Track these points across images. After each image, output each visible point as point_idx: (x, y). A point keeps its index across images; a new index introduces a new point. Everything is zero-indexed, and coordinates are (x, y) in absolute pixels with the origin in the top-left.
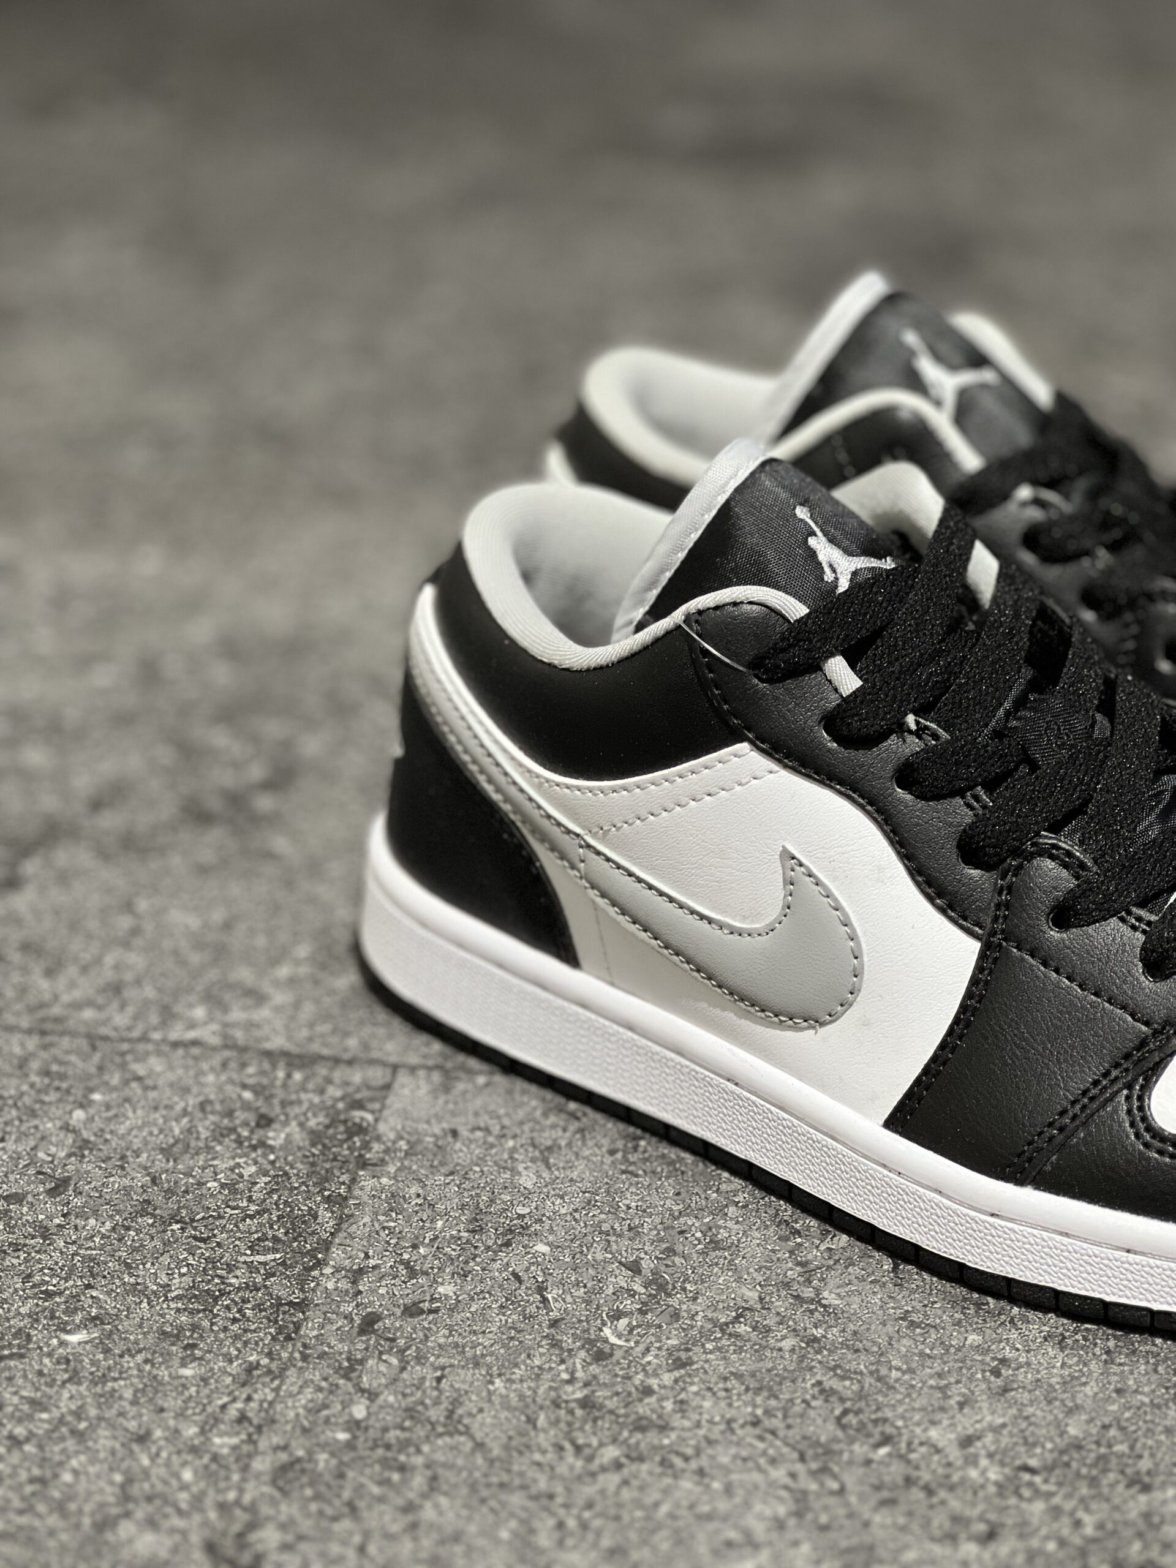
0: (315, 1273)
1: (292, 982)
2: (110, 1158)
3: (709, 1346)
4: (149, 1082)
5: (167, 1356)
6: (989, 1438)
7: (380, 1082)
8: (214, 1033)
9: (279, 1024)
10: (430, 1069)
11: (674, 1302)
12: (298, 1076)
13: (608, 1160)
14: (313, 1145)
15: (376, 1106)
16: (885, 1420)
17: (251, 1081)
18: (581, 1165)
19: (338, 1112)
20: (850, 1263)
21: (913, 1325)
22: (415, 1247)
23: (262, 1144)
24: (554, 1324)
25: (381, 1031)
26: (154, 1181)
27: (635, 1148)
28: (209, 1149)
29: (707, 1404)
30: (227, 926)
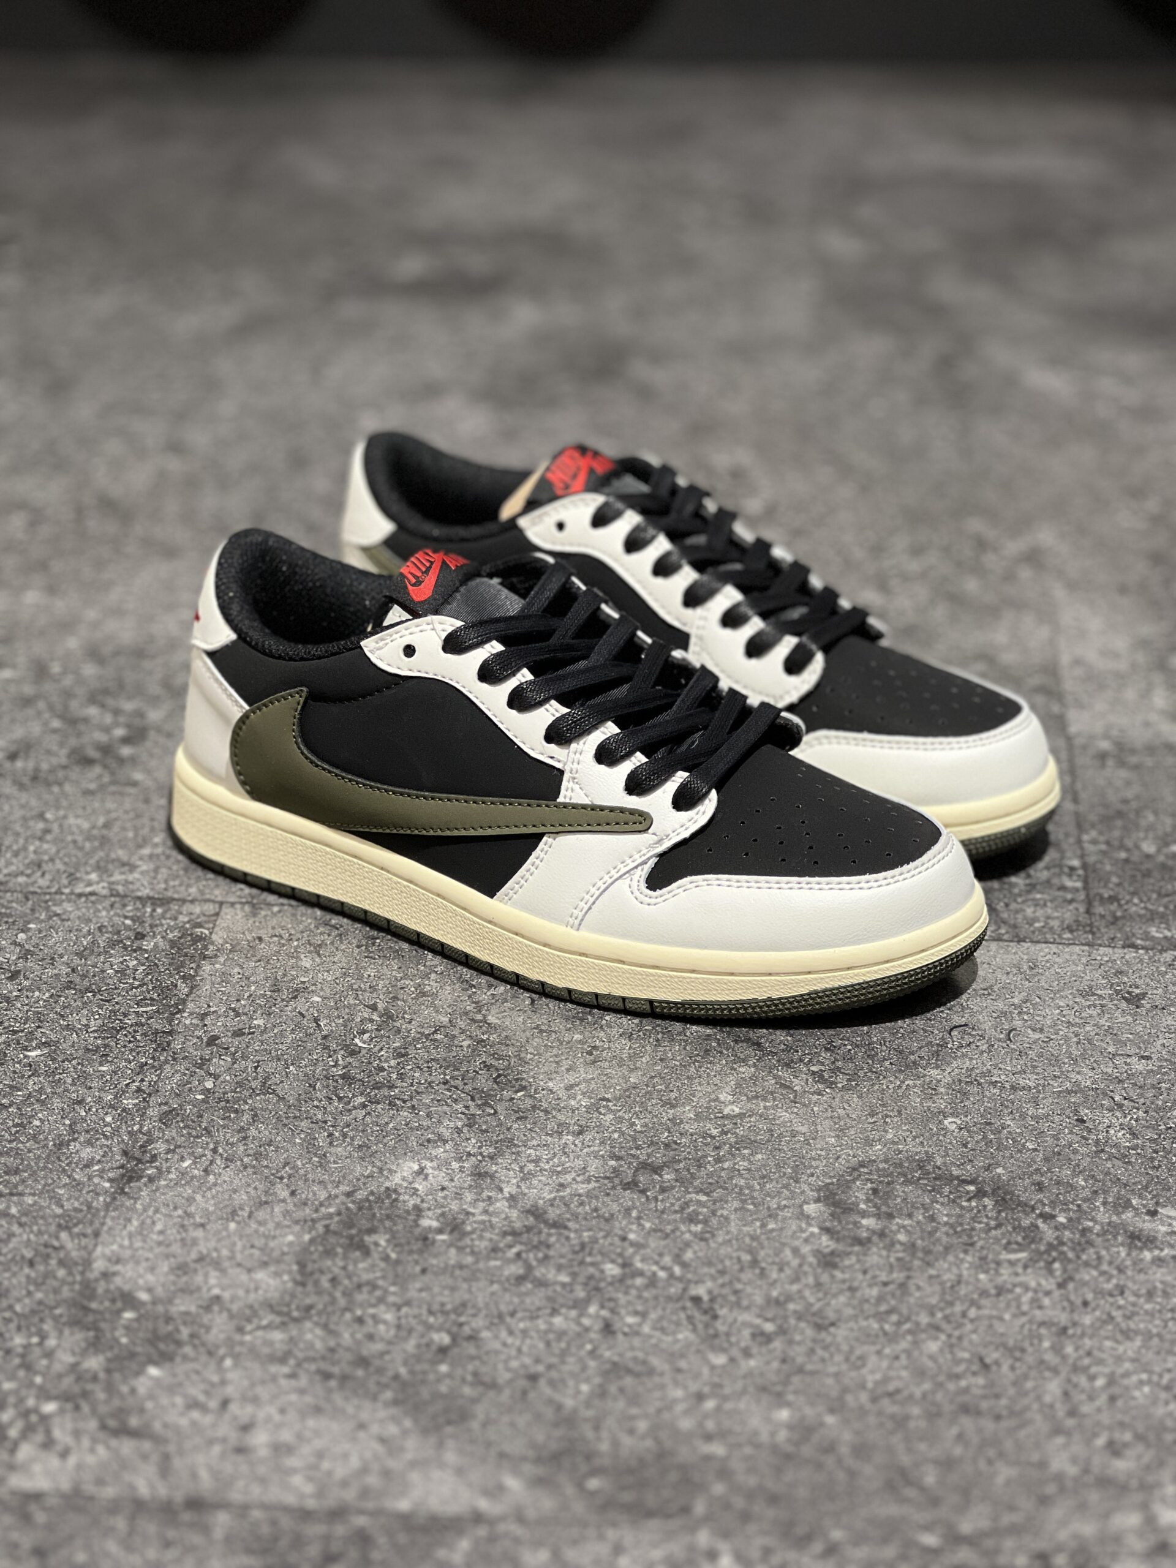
0: (178, 1016)
1: (151, 857)
2: (44, 959)
3: (419, 1046)
4: (64, 917)
5: (91, 1062)
6: (583, 1086)
7: (212, 912)
8: (103, 888)
9: (145, 883)
10: (243, 904)
11: (398, 1024)
12: (159, 910)
13: (357, 951)
14: (172, 948)
15: (211, 925)
16: (523, 1079)
17: (131, 914)
18: (339, 954)
19: (187, 930)
20: (505, 1001)
21: (541, 1031)
22: (238, 1000)
23: (140, 948)
24: (325, 1037)
25: (212, 884)
26: (73, 970)
27: (373, 944)
28: (106, 952)
29: (417, 1075)
30: (107, 825)
